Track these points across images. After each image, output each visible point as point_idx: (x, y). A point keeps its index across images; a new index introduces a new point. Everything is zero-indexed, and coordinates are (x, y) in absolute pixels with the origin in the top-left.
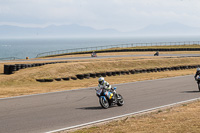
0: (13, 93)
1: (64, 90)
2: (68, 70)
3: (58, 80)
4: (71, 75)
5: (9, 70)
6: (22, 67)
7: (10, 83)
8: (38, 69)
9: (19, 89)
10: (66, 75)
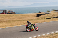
0: (39, 22)
1: (54, 21)
2: (55, 15)
3: (52, 18)
4: (56, 17)
5: (38, 15)
6: (42, 14)
7: (38, 19)
8: (46, 15)
9: (41, 21)
10: (55, 17)
